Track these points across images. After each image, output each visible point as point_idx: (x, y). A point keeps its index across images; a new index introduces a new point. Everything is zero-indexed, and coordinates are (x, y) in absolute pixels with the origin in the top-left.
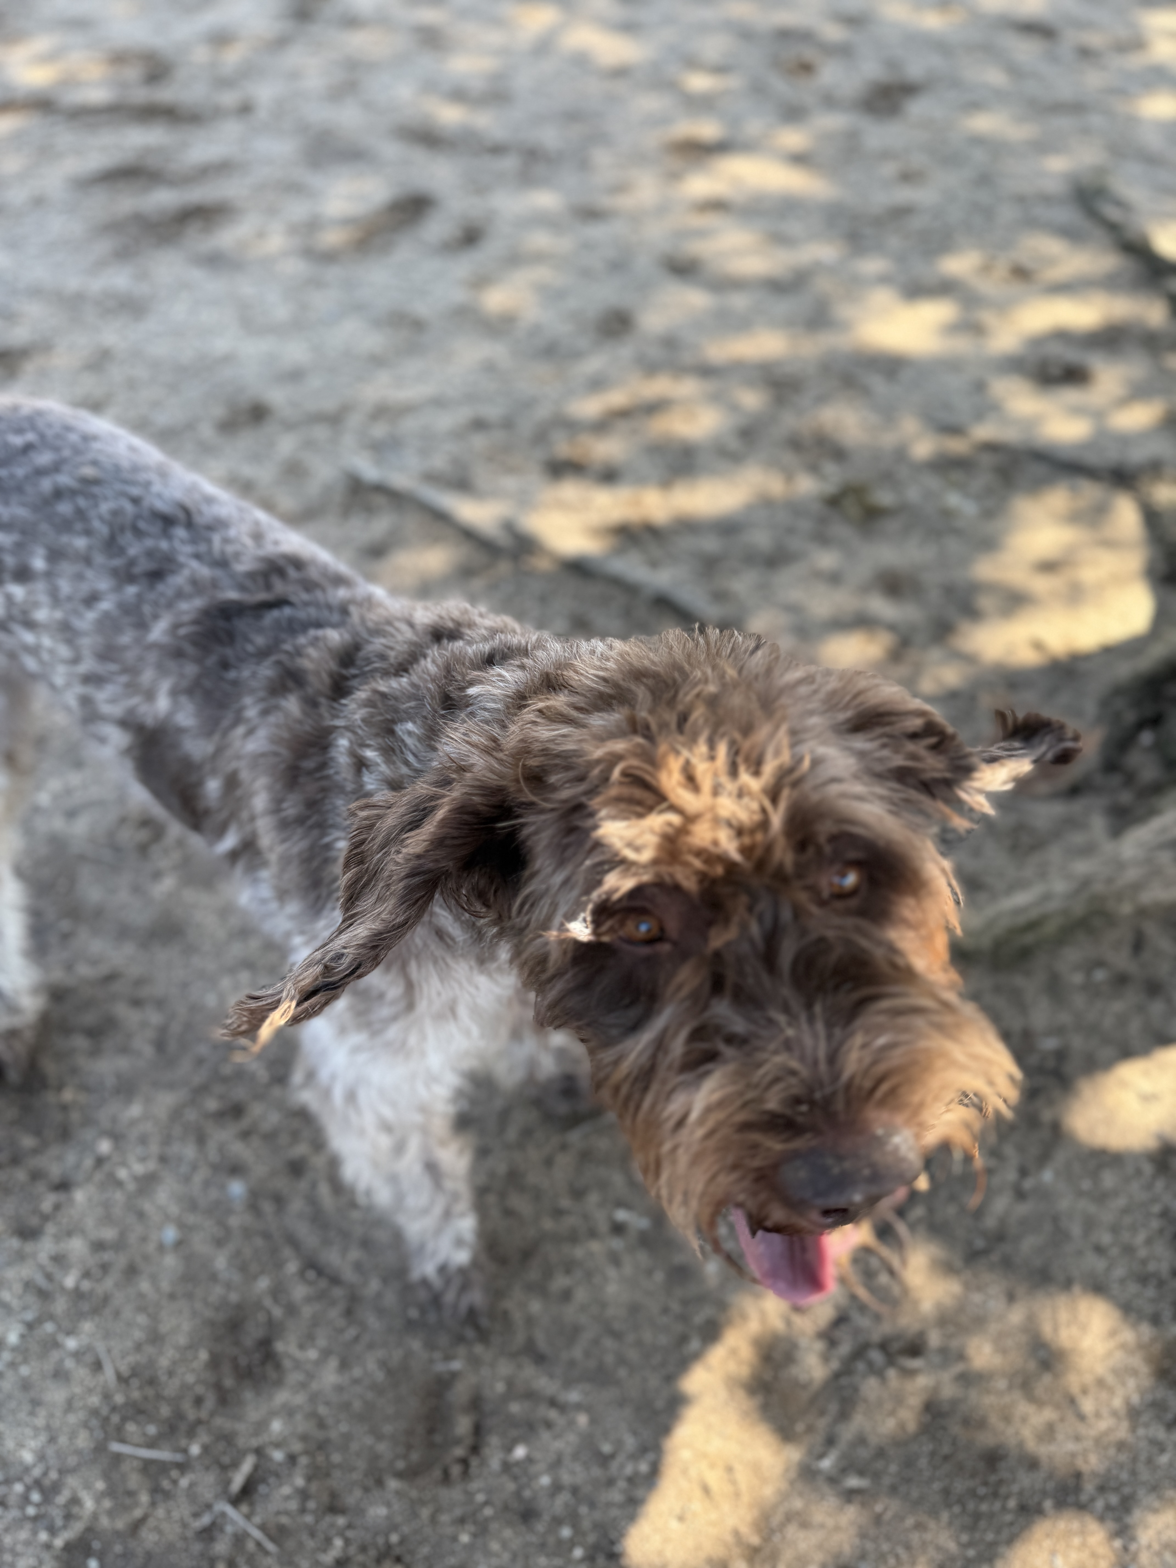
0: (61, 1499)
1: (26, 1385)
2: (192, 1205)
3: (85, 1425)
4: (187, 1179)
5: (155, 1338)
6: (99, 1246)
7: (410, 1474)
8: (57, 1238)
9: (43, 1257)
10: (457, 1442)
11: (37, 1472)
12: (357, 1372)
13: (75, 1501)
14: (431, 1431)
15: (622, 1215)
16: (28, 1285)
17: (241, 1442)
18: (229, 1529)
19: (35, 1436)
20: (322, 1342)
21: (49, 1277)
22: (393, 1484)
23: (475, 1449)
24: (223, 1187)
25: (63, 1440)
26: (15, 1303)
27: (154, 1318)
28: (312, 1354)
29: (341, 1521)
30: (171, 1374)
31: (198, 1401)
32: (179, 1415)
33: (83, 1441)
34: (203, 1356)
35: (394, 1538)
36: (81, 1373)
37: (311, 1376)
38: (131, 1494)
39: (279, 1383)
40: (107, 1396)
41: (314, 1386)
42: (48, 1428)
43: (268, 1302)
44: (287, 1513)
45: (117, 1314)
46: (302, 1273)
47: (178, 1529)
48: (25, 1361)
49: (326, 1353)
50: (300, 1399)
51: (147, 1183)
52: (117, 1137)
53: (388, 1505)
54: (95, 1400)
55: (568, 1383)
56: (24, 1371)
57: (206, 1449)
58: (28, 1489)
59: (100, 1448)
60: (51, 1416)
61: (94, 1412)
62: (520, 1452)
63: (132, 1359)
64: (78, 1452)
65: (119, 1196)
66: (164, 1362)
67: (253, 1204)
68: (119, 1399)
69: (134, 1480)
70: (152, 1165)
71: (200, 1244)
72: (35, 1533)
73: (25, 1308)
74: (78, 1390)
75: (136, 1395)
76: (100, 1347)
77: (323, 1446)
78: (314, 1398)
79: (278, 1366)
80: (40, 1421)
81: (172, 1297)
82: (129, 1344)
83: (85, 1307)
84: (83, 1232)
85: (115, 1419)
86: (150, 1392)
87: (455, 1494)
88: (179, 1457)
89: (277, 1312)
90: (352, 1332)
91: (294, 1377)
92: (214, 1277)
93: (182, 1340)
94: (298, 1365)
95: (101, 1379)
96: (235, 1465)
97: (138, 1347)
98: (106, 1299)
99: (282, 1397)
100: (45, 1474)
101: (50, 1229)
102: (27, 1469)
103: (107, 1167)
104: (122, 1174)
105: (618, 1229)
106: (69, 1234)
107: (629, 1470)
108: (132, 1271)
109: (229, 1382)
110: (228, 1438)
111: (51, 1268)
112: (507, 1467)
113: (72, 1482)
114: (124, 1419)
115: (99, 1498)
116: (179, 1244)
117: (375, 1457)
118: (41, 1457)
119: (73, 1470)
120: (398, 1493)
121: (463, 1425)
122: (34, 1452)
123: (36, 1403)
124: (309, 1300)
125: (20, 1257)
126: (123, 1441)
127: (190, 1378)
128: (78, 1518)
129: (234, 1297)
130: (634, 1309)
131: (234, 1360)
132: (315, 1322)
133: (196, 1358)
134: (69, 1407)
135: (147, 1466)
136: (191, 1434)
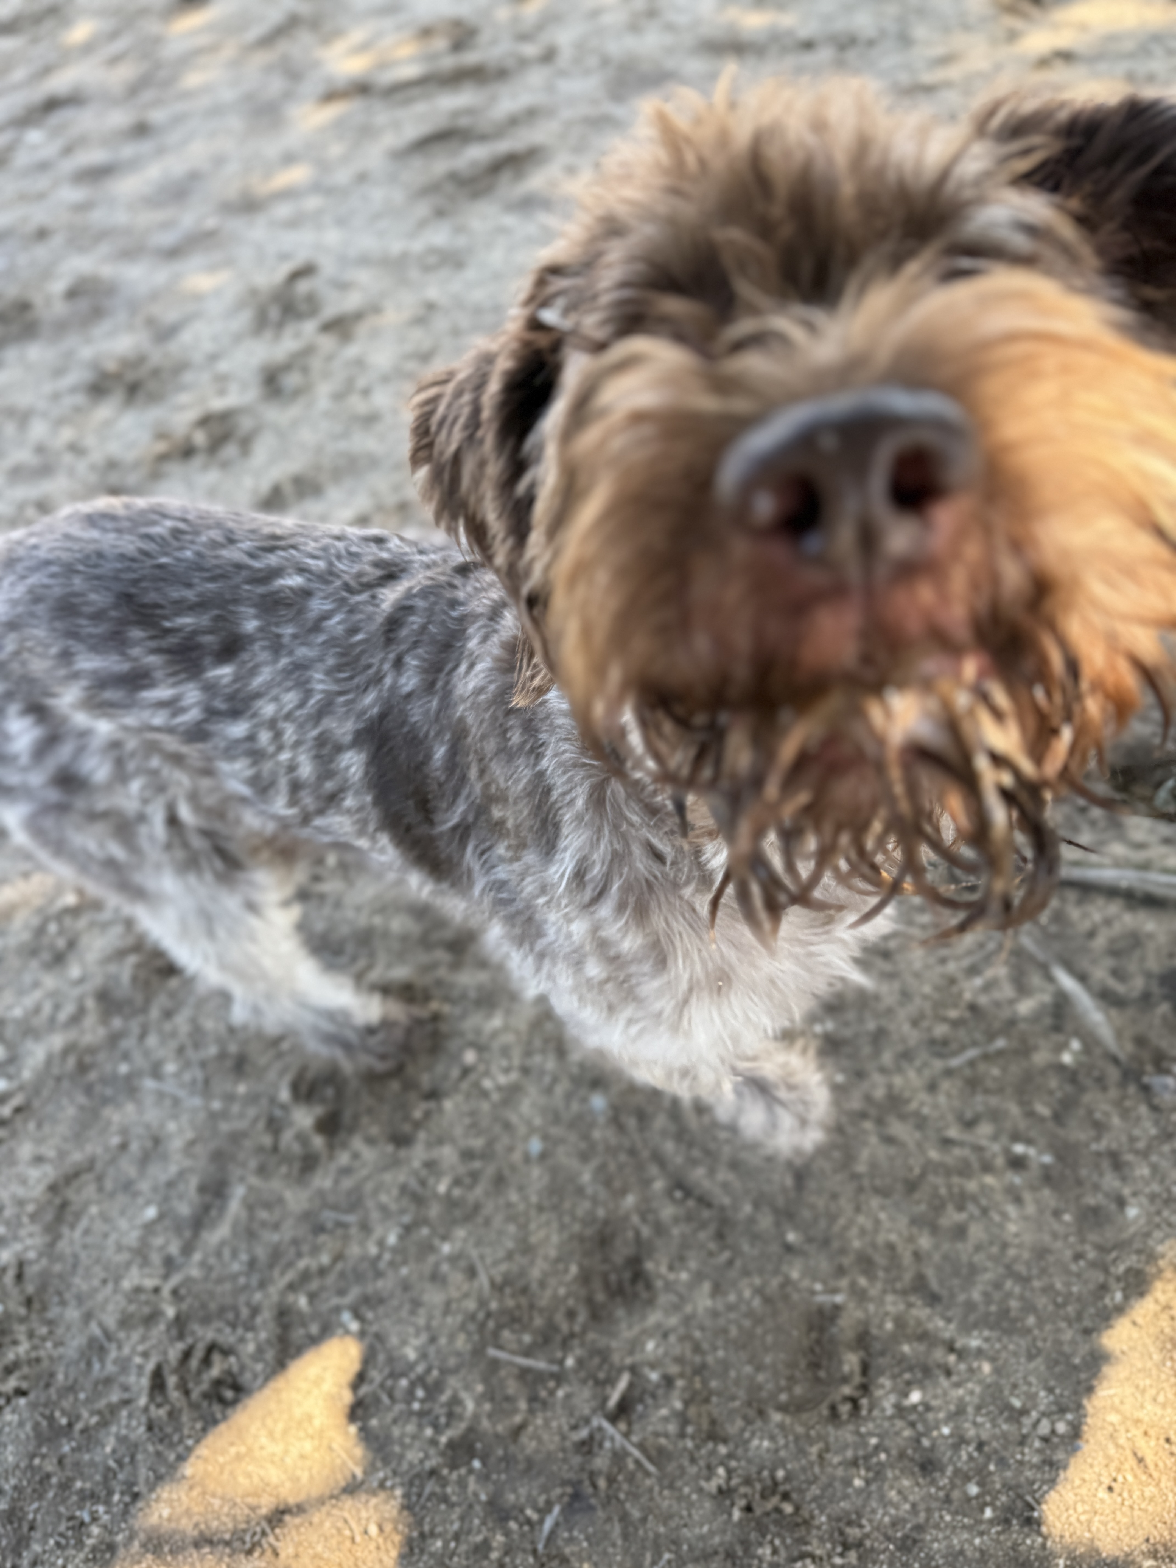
0: (444, 1398)
1: (406, 1286)
2: (556, 1119)
3: (463, 1327)
4: (549, 1091)
5: (526, 1248)
6: (467, 1155)
7: (794, 1408)
8: (430, 1145)
9: (416, 1164)
10: (845, 1380)
11: (420, 1369)
12: (732, 1298)
13: (455, 1401)
14: (815, 1366)
15: (1019, 1149)
16: (404, 1189)
17: (616, 1358)
18: (607, 1445)
19: (417, 1334)
20: (693, 1264)
21: (423, 1183)
22: (777, 1417)
23: (865, 1388)
24: (584, 1100)
25: (443, 1341)
26: (393, 1207)
27: (524, 1227)
28: (684, 1276)
29: (723, 1450)
30: (542, 1284)
31: (571, 1315)
32: (551, 1328)
33: (461, 1342)
34: (574, 1269)
35: (780, 1474)
36: (457, 1277)
37: (682, 1298)
38: (508, 1399)
39: (651, 1302)
40: (482, 1303)
41: (688, 1309)
42: (428, 1327)
43: (635, 1219)
44: (666, 1435)
45: (487, 1222)
46: (669, 1193)
47: (557, 1438)
48: (405, 1262)
49: (698, 1277)
50: (673, 1321)
51: (512, 1093)
52: (481, 1048)
53: (772, 1438)
54: (471, 1305)
55: (966, 1328)
56: (404, 1271)
57: (580, 1362)
58: (413, 1385)
59: (478, 1352)
60: (430, 1318)
61: (472, 1317)
62: (915, 1397)
63: (504, 1267)
64: (458, 1354)
65: (485, 1106)
66: (535, 1273)
67: (616, 1120)
68: (494, 1305)
69: (512, 1387)
70: (514, 1076)
71: (564, 1157)
72: (421, 1427)
73: (402, 1212)
74: (454, 1294)
75: (510, 1303)
76: (474, 1253)
77: (700, 1370)
78: (687, 1320)
79: (649, 1286)
80: (421, 1321)
81: (540, 1209)
82: (501, 1254)
83: (458, 1213)
84: (453, 1141)
85: (491, 1324)
86: (524, 1301)
87: (846, 1434)
88: (555, 1368)
89: (646, 1232)
90: (726, 1255)
91: (664, 1299)
92: (580, 1191)
93: (553, 1253)
94: (669, 1286)
95: (476, 1284)
96: (611, 1381)
97: (510, 1256)
98: (477, 1208)
99: (654, 1317)
100: (428, 1370)
101: (422, 1135)
102: (412, 1366)
103: (472, 1077)
104: (487, 1084)
105: (1017, 1163)
106: (440, 1141)
107: (1044, 1428)
108: (500, 1181)
109: (600, 1297)
110: (604, 1355)
111: (424, 1173)
112: (901, 1411)
113: (453, 1382)
114: (499, 1327)
115: (479, 1401)
116: (543, 1156)
117: (754, 1388)
118: (423, 1356)
119: (455, 1371)
120: (781, 1426)
121: (851, 1361)
122: (416, 1349)
123: (416, 1304)
124: (676, 1220)
125: (395, 1163)
126: (500, 1347)
127: (562, 1291)
128: (461, 1418)
129: (601, 1213)
130: (1041, 1253)
131: (605, 1276)
132: (685, 1244)
133: (566, 1270)
134: (447, 1309)
135: (524, 1373)
136: (565, 1345)
